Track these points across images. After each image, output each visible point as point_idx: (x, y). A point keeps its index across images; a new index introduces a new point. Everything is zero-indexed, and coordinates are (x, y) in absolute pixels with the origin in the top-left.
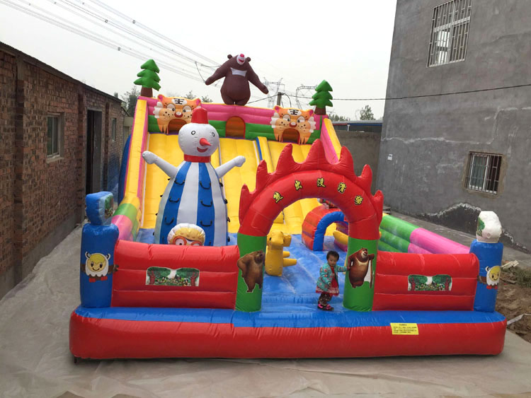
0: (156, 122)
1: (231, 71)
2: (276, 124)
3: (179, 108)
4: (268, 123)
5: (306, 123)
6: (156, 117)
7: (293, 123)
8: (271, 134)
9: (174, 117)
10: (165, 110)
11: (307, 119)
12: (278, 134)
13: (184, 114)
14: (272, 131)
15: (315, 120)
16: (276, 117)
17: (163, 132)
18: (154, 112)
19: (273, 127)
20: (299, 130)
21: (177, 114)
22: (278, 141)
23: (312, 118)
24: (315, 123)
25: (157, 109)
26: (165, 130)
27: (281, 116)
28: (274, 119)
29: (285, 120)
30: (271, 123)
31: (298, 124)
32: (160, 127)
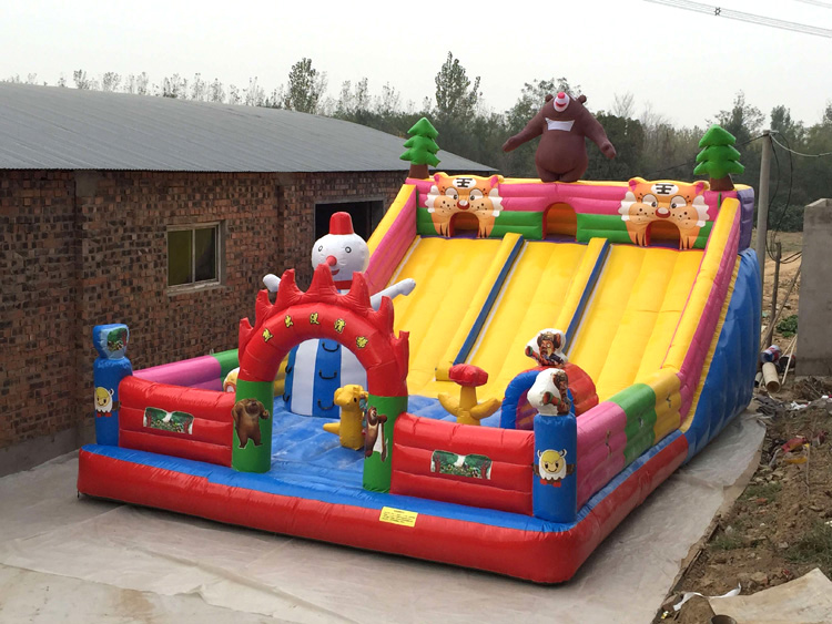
0: (429, 218)
1: (546, 123)
2: (630, 213)
3: (465, 193)
4: (615, 211)
5: (688, 208)
6: (430, 210)
7: (663, 210)
8: (621, 232)
9: (458, 210)
10: (443, 198)
11: (689, 201)
12: (638, 232)
13: (471, 203)
14: (622, 226)
15: (706, 202)
16: (630, 200)
17: (441, 235)
18: (426, 203)
19: (625, 218)
20: (677, 223)
21: (461, 203)
22: (638, 244)
23: (701, 198)
24: (707, 207)
25: (431, 198)
26: (444, 232)
27: (640, 199)
28: (626, 205)
29: (647, 205)
30: (620, 211)
31: (672, 211)
32: (437, 226)
